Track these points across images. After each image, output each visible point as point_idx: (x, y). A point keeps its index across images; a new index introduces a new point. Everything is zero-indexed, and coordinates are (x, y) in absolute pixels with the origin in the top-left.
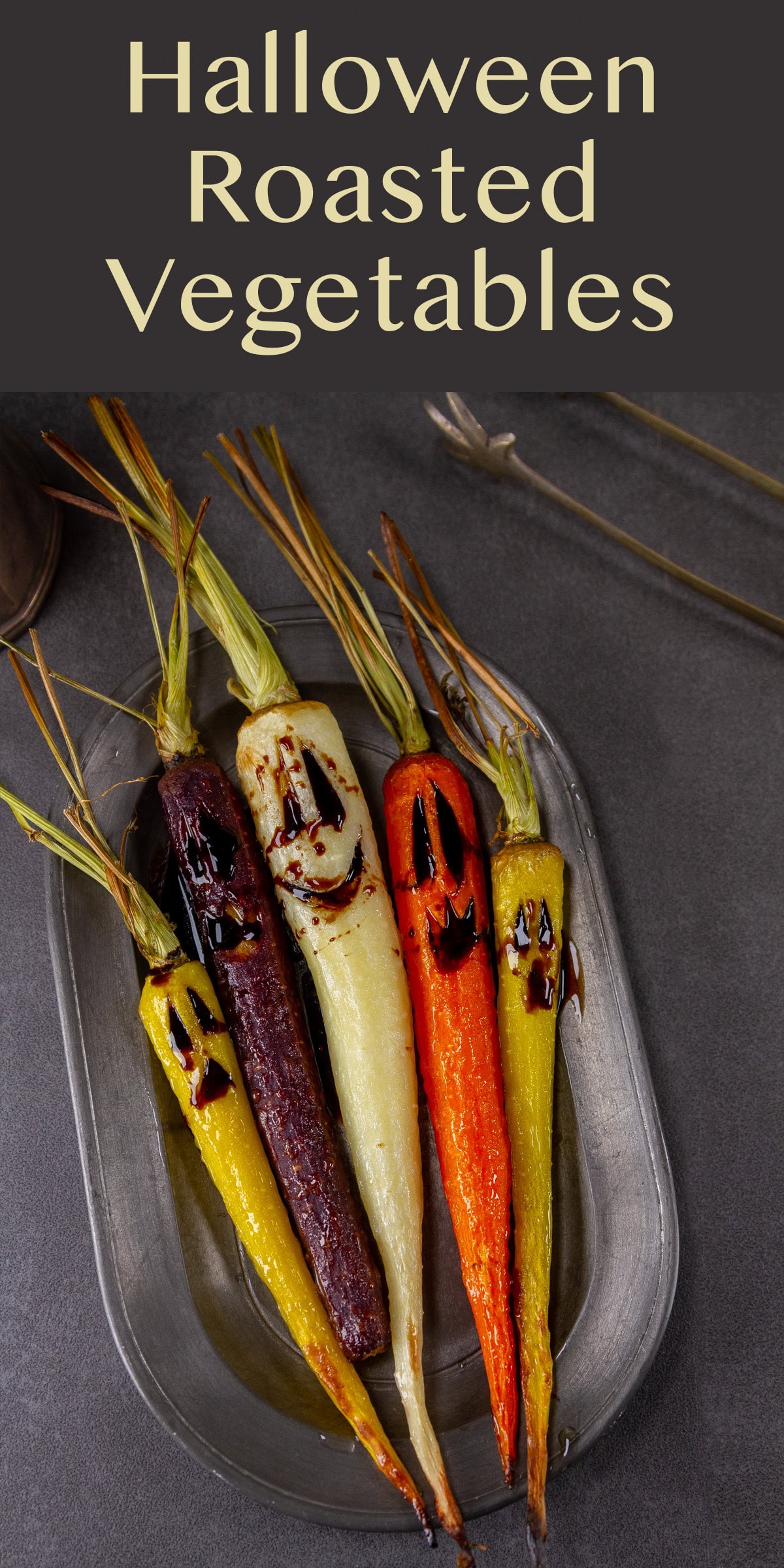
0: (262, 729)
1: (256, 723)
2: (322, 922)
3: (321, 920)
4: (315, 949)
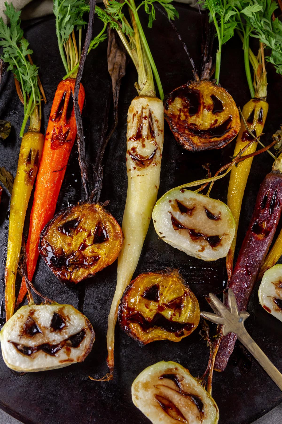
0: (139, 103)
1: (138, 100)
2: (136, 169)
3: (136, 168)
4: (132, 177)
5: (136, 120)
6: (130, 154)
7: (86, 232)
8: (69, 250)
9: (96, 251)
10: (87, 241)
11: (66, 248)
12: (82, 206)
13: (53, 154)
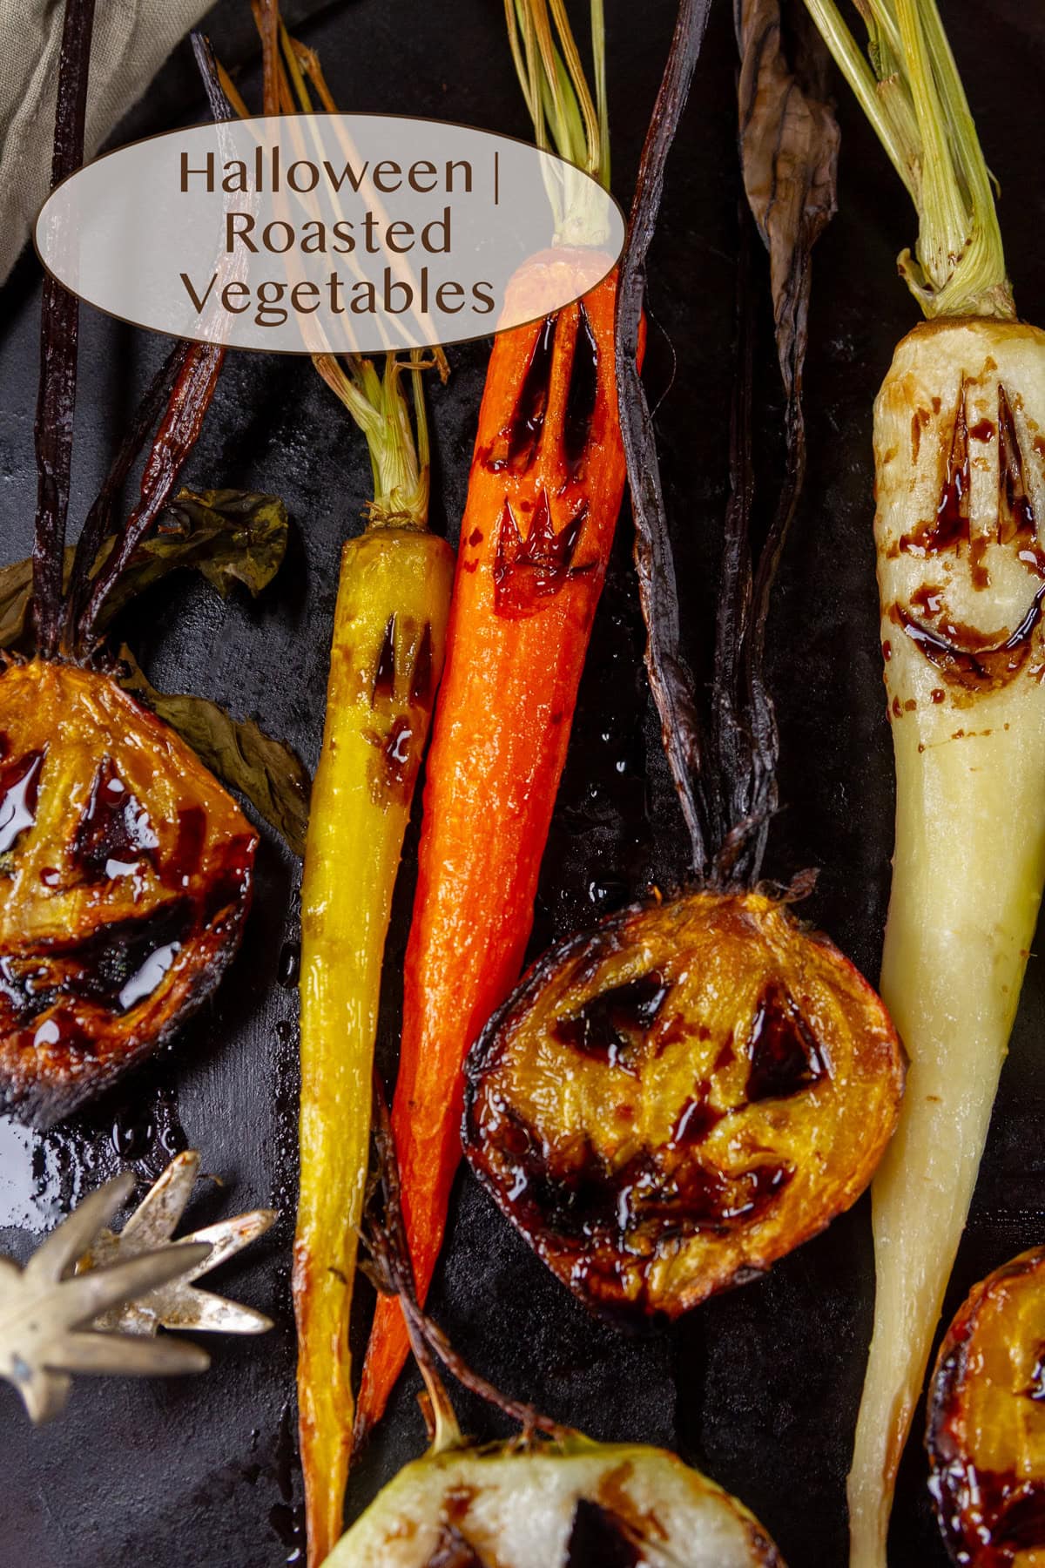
0: (943, 353)
1: (935, 338)
2: (948, 702)
3: (947, 695)
4: (923, 741)
5: (931, 443)
6: (906, 620)
7: (707, 1043)
8: (624, 1141)
9: (768, 1138)
10: (716, 1087)
11: (608, 1135)
12: (676, 908)
13: (511, 646)
